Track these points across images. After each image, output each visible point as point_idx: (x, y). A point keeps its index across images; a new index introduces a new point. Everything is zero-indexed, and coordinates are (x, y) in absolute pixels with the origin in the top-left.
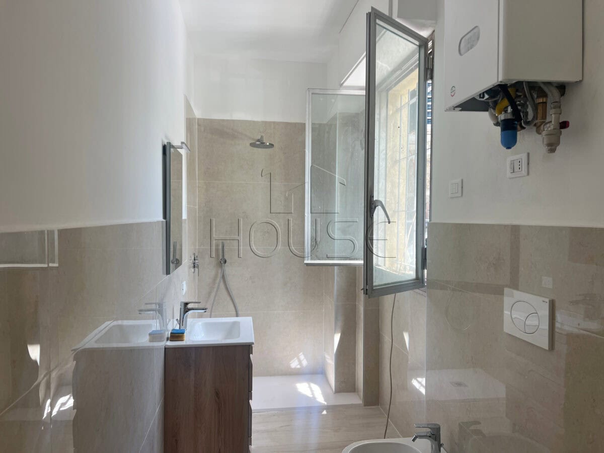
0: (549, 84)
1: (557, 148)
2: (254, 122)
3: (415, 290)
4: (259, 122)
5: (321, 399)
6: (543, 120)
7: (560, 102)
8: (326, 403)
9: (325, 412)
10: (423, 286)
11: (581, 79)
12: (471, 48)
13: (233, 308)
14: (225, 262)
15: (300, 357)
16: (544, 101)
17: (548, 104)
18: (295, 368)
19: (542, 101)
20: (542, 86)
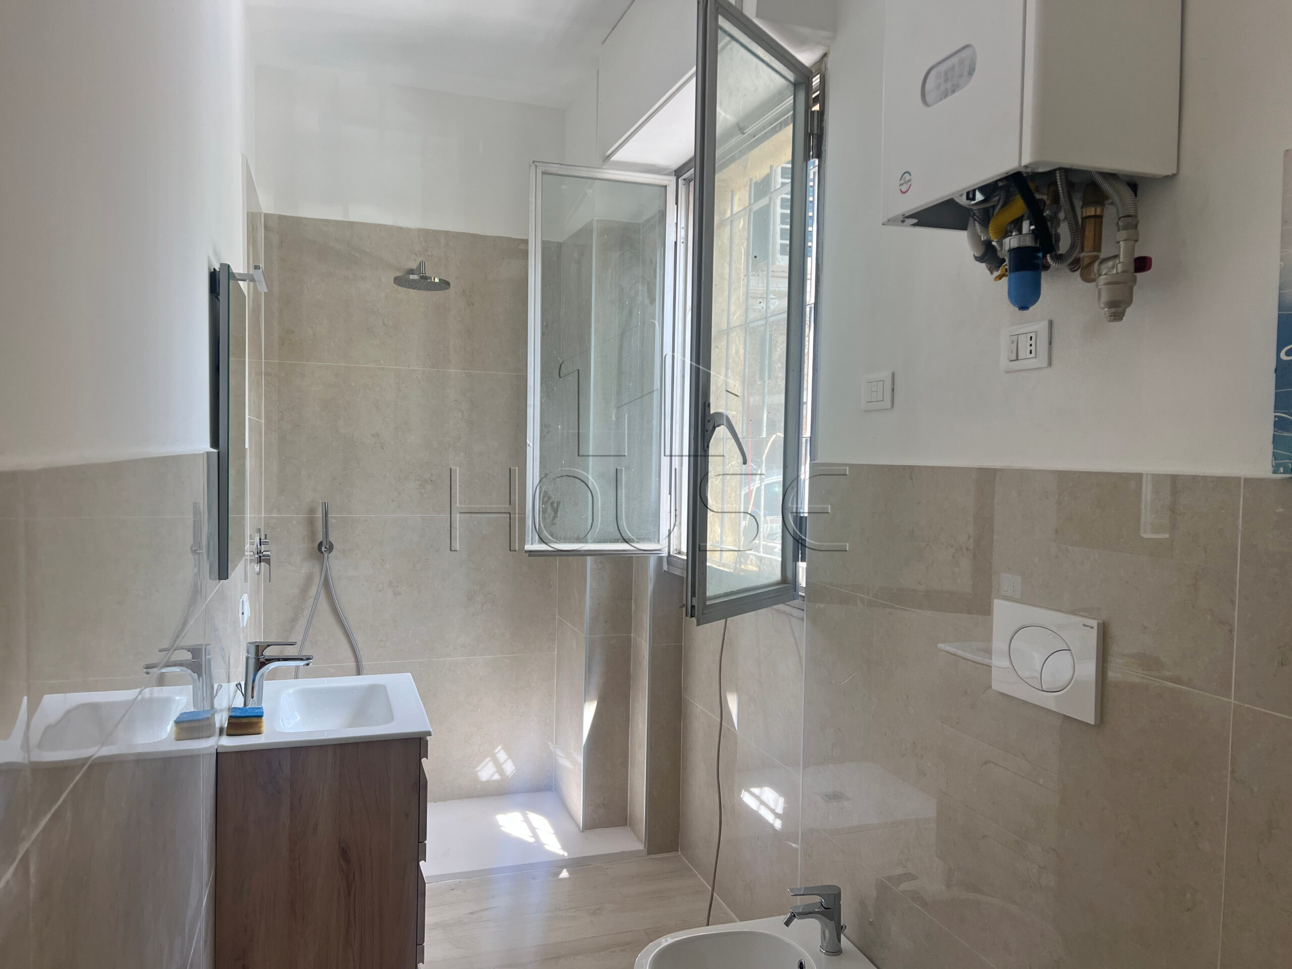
0: (1112, 176)
1: (1127, 310)
2: (400, 229)
3: (775, 607)
4: (411, 229)
5: (554, 846)
6: (1095, 253)
7: (1136, 216)
8: (566, 854)
9: (565, 874)
10: (795, 597)
11: (1175, 172)
12: (953, 91)
13: (349, 654)
14: (331, 548)
15: (497, 755)
16: (1098, 213)
17: (1104, 219)
18: (488, 781)
19: (1093, 213)
20: (1100, 180)
